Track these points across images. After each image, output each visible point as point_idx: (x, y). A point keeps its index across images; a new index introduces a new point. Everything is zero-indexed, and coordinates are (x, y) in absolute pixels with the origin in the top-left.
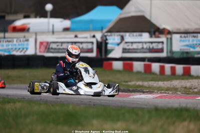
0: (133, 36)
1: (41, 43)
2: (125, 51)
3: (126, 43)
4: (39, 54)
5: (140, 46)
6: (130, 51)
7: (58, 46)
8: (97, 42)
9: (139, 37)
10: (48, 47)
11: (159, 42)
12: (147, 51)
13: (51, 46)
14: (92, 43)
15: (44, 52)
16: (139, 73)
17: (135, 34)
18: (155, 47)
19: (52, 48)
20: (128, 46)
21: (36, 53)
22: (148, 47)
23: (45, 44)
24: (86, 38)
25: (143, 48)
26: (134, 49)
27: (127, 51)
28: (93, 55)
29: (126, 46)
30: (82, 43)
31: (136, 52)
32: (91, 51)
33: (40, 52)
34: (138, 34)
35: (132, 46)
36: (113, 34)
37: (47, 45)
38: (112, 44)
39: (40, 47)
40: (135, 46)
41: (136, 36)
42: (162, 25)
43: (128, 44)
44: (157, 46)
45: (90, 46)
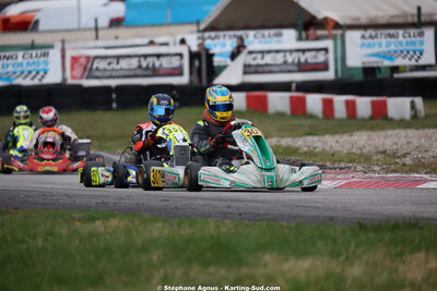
0: (263, 36)
1: (75, 60)
2: (248, 70)
3: (250, 53)
4: (70, 81)
5: (279, 58)
6: (260, 69)
7: (109, 64)
8: (190, 52)
9: (276, 39)
10: (89, 66)
11: (318, 50)
12: (295, 68)
13: (95, 66)
14: (181, 55)
15: (81, 78)
16: (280, 115)
17: (266, 32)
18: (310, 61)
19: (97, 69)
20: (255, 59)
21: (64, 79)
22: (296, 61)
23: (83, 61)
24: (166, 44)
25: (285, 62)
26: (267, 65)
27: (253, 69)
28: (184, 80)
29: (250, 60)
30: (159, 56)
31: (271, 72)
32: (178, 72)
33: (73, 77)
34: (272, 32)
35: (263, 58)
36: (221, 33)
37: (88, 62)
38: (221, 55)
39: (72, 68)
40: (268, 59)
41: (269, 36)
42: (321, 11)
43: (254, 55)
44: (316, 57)
45: (175, 62)
